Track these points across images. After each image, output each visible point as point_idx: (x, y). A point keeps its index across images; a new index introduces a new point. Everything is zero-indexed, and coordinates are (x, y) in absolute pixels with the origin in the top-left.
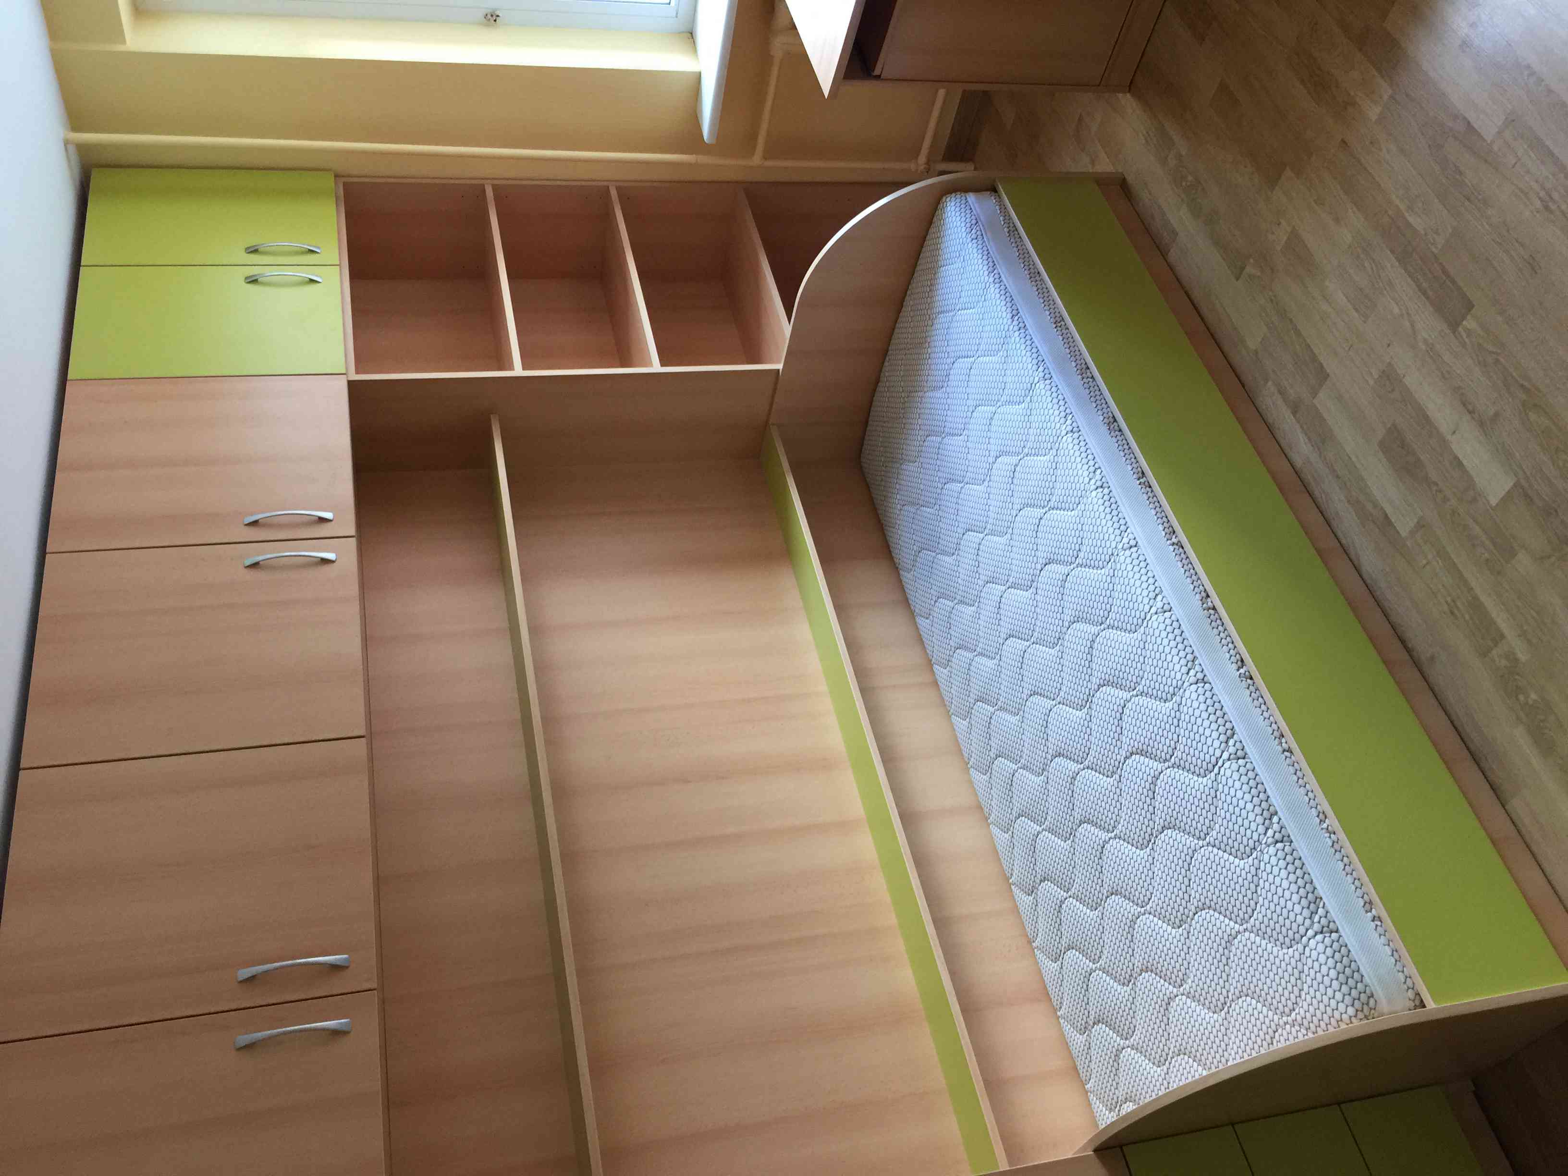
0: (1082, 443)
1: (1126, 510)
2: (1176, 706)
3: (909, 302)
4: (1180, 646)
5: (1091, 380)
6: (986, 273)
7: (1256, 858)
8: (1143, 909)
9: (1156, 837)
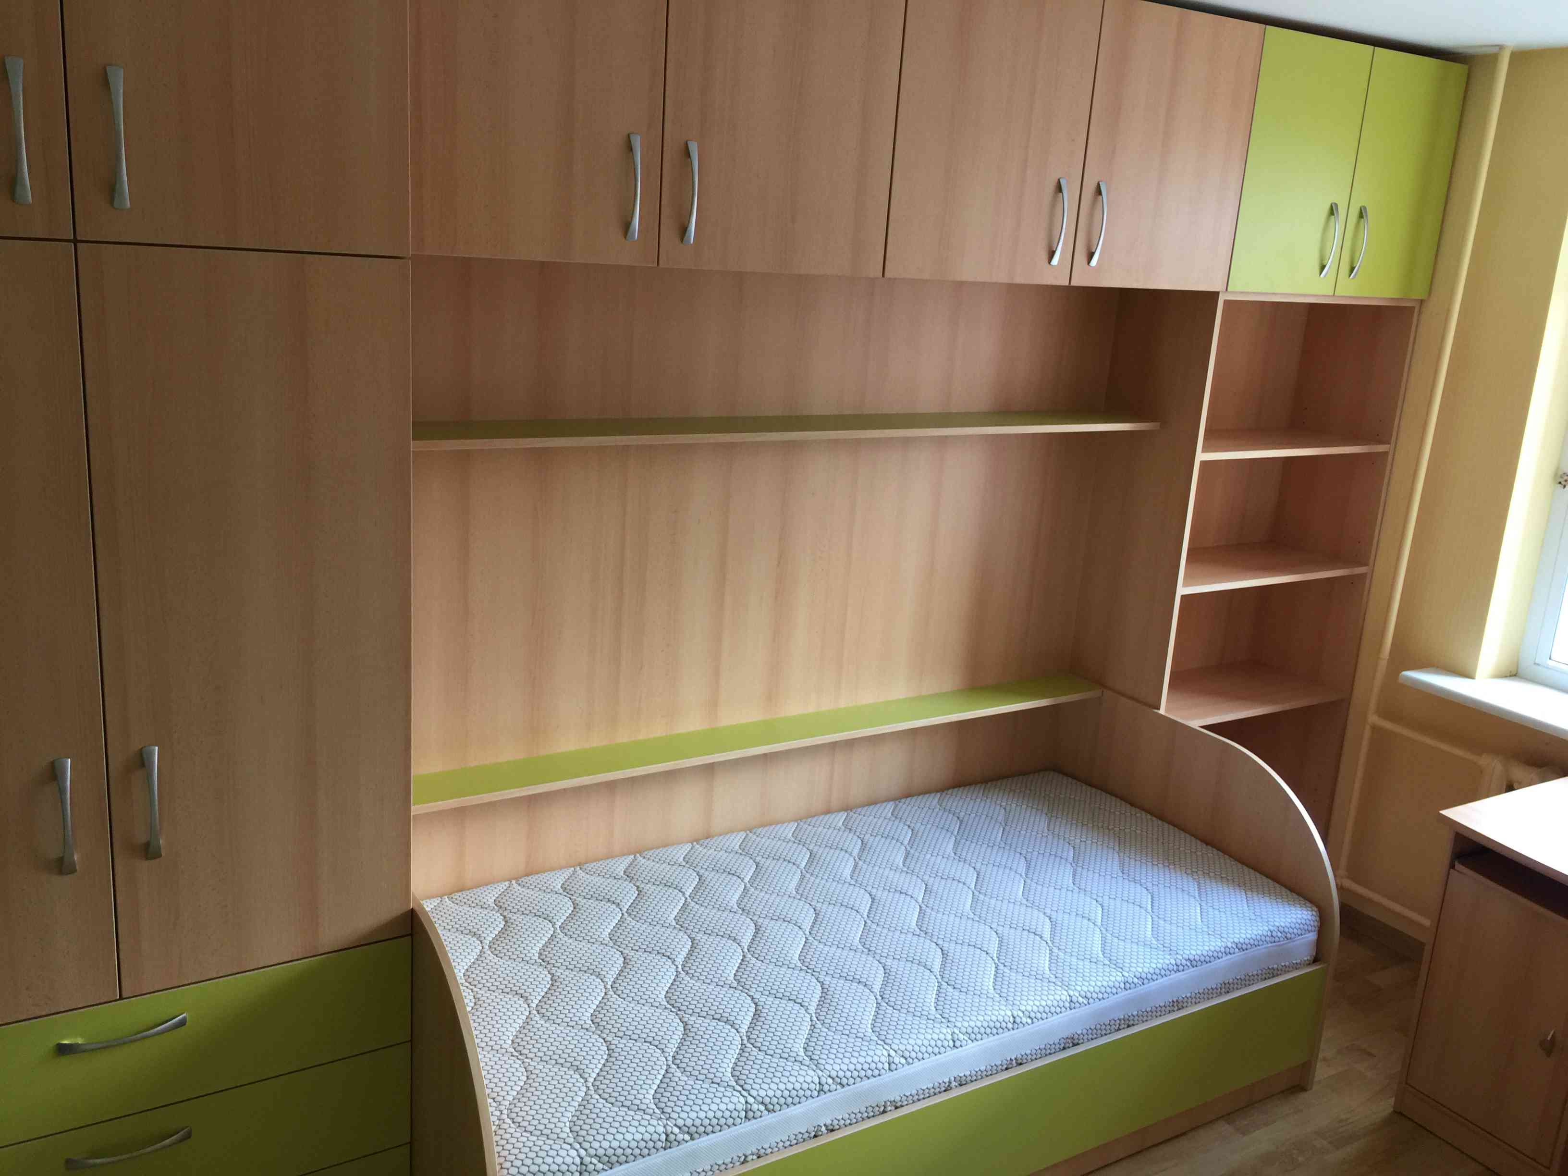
0: (1058, 1010)
1: (990, 1041)
2: (800, 1059)
3: (1212, 853)
4: (856, 1074)
5: (1117, 1028)
6: (1236, 940)
7: (654, 1112)
8: (609, 987)
9: (677, 1014)
